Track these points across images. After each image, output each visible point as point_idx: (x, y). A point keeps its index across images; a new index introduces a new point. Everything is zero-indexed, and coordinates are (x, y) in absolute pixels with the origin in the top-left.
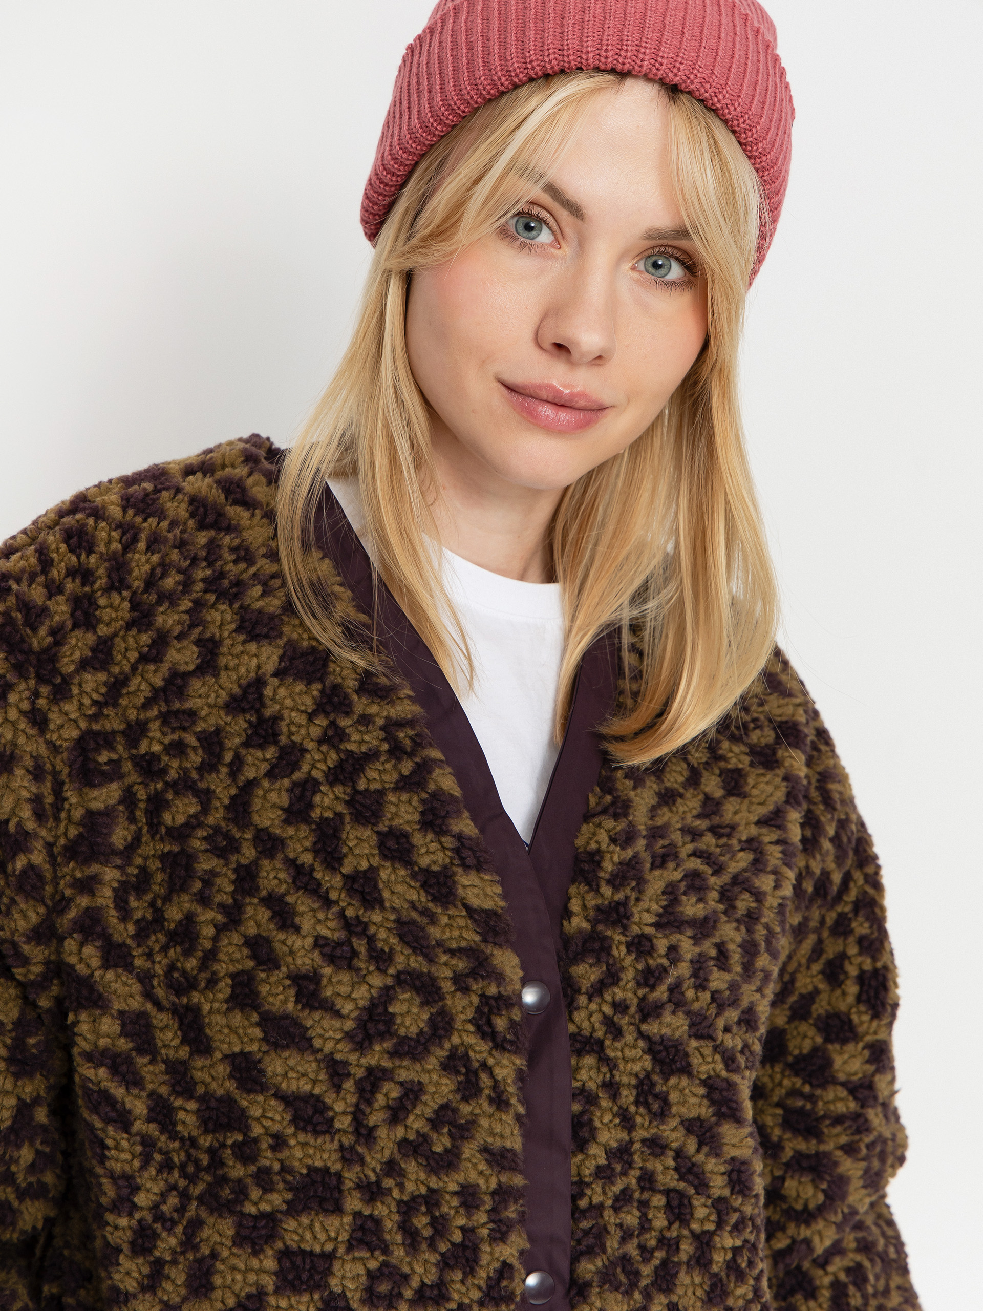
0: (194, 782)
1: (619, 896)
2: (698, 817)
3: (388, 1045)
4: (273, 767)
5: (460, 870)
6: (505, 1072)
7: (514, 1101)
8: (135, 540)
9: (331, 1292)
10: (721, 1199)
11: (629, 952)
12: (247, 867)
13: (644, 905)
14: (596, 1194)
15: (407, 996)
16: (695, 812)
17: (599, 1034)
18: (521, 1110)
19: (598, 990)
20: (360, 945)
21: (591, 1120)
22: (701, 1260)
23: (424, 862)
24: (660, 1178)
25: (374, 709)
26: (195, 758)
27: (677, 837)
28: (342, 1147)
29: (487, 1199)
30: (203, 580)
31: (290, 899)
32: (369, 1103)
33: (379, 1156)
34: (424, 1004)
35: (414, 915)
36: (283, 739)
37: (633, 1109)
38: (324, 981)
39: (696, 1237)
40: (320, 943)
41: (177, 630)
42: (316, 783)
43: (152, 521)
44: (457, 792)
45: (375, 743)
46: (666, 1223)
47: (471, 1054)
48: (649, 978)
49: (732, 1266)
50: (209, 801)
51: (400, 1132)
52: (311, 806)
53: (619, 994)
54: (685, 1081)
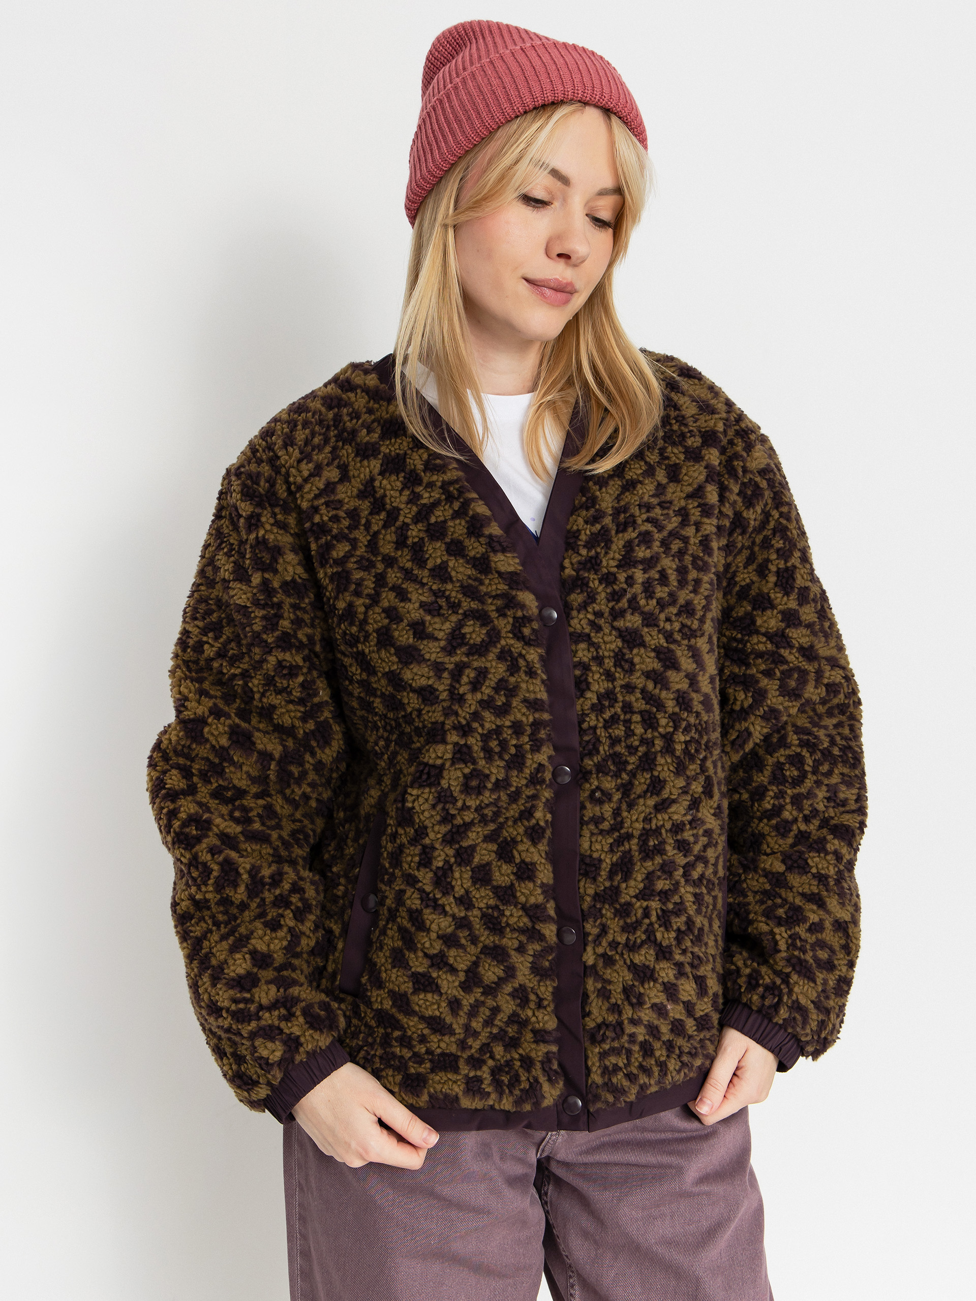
0: (347, 535)
1: (593, 553)
2: (653, 496)
3: (464, 649)
4: (385, 522)
5: (492, 554)
6: (532, 656)
7: (539, 672)
8: (296, 426)
9: (442, 788)
10: (674, 714)
11: (600, 583)
12: (380, 574)
13: (611, 555)
14: (592, 720)
15: (472, 622)
16: (651, 493)
17: (587, 631)
18: (545, 677)
19: (584, 606)
20: (442, 602)
21: (586, 679)
22: (668, 749)
23: (472, 554)
24: (635, 704)
25: (435, 478)
26: (346, 523)
27: (636, 511)
28: (444, 709)
29: (528, 728)
30: (335, 436)
31: (404, 586)
32: (458, 682)
33: (468, 710)
34: (482, 625)
35: (470, 581)
36: (388, 507)
37: (613, 669)
38: (427, 623)
39: (663, 736)
40: (422, 605)
41: (326, 462)
42: (407, 525)
43: (303, 415)
44: (488, 513)
45: (437, 496)
46: (643, 731)
47: (513, 649)
48: (615, 596)
49: (686, 751)
50: (356, 544)
51: (479, 696)
52: (407, 538)
53: (597, 608)
54: (642, 650)
